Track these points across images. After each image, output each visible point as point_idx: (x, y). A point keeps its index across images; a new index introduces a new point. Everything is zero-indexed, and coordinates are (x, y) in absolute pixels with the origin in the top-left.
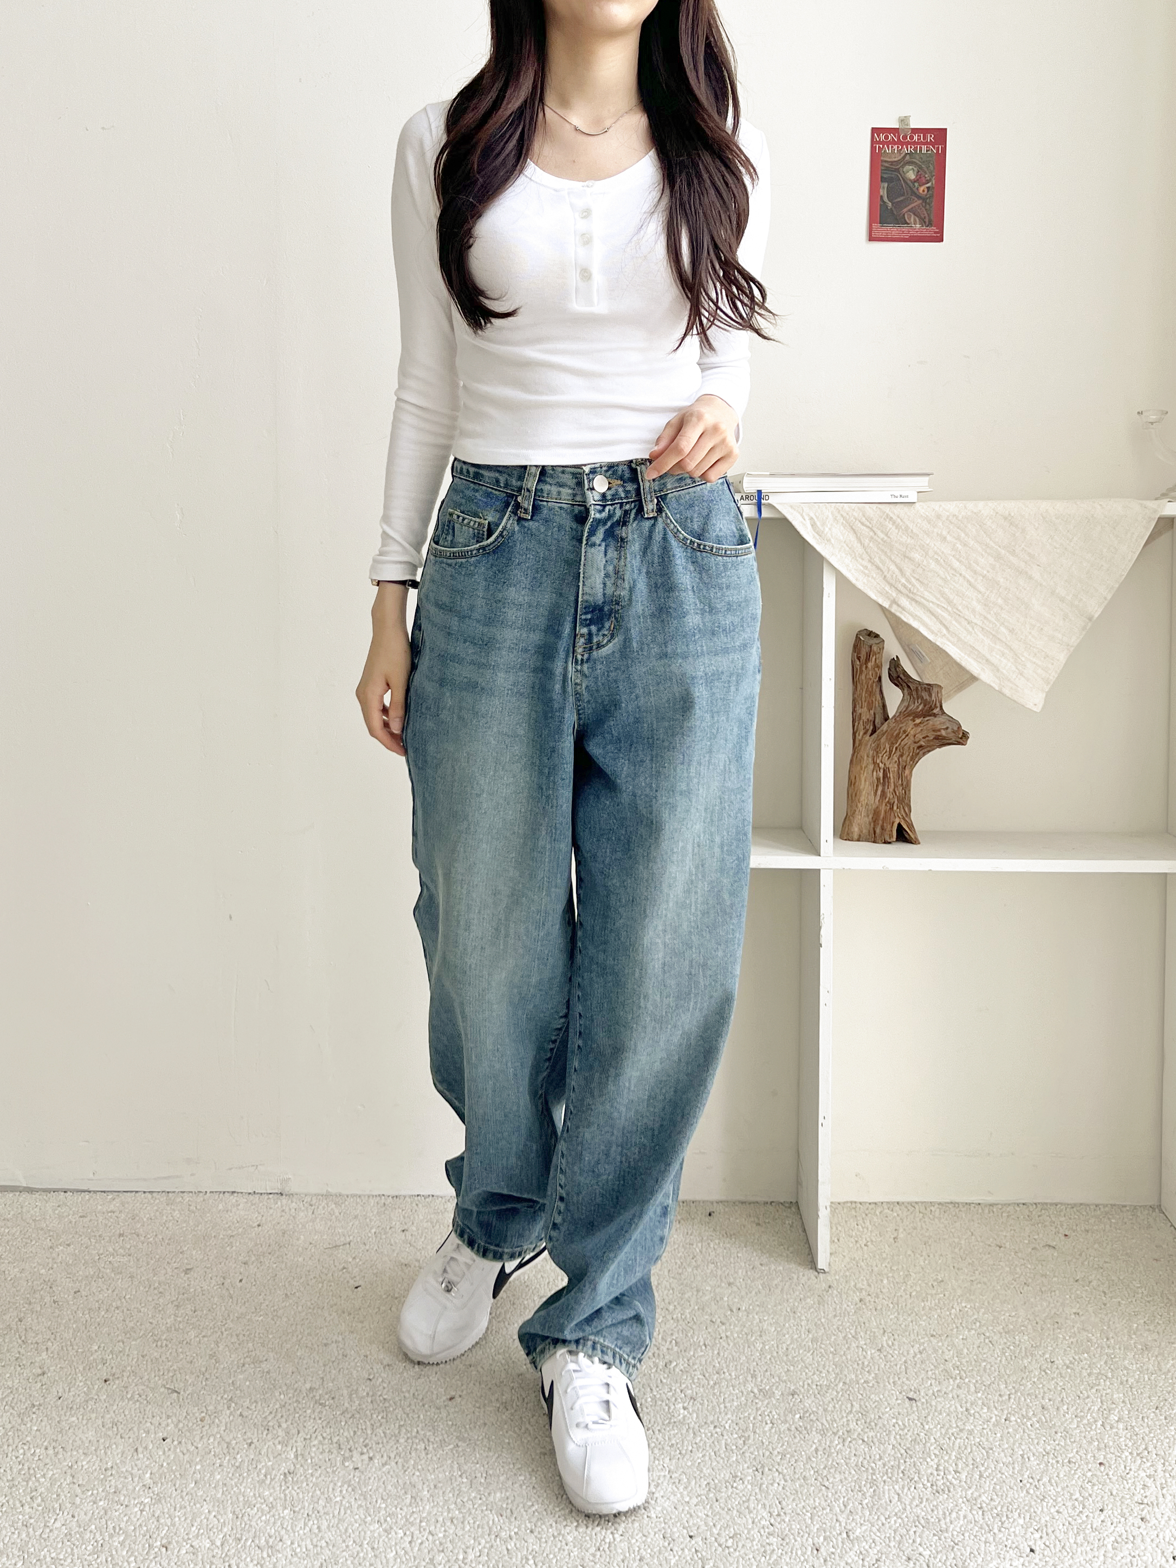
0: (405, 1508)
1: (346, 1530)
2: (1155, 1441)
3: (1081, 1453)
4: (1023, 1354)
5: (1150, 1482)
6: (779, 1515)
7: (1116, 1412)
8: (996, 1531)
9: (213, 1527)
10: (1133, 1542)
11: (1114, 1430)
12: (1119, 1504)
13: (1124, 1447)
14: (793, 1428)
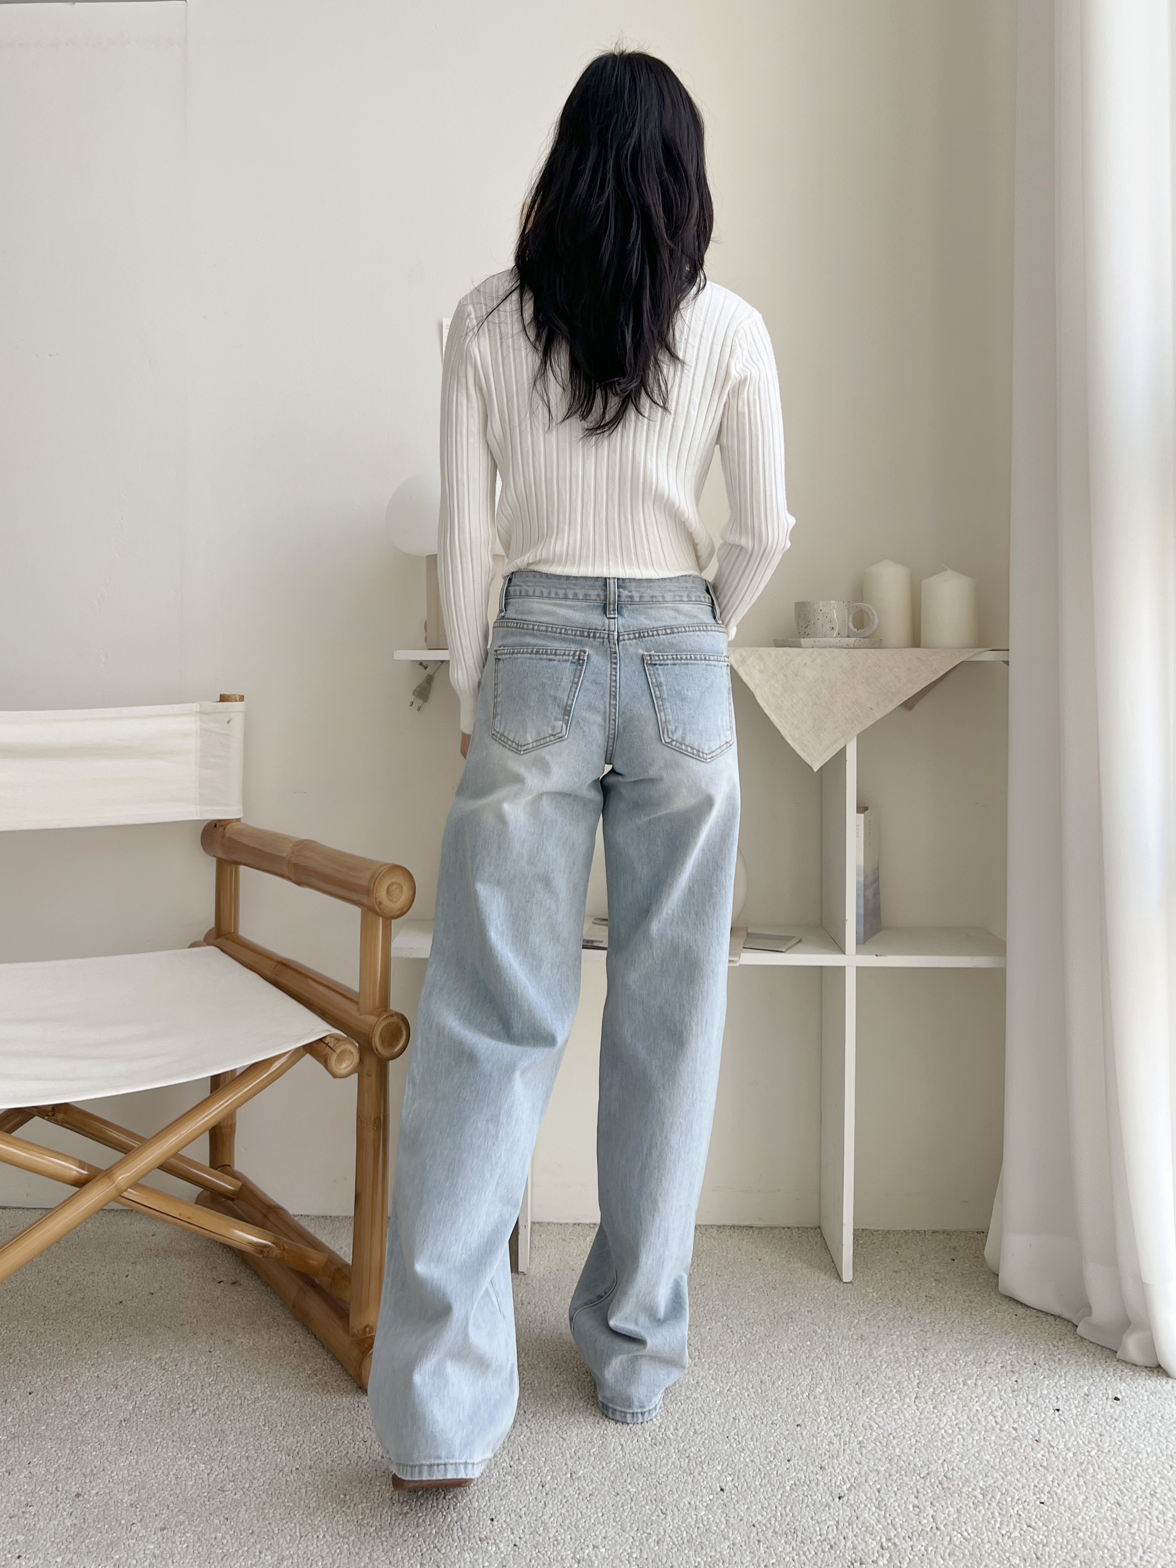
0: (211, 1449)
1: (158, 1465)
2: (848, 1409)
3: (785, 1416)
4: (756, 1341)
5: (835, 1440)
6: (519, 1459)
7: (822, 1387)
8: (696, 1474)
9: (51, 1459)
10: (808, 1486)
11: (816, 1400)
12: (804, 1456)
13: (821, 1412)
14: (548, 1394)
